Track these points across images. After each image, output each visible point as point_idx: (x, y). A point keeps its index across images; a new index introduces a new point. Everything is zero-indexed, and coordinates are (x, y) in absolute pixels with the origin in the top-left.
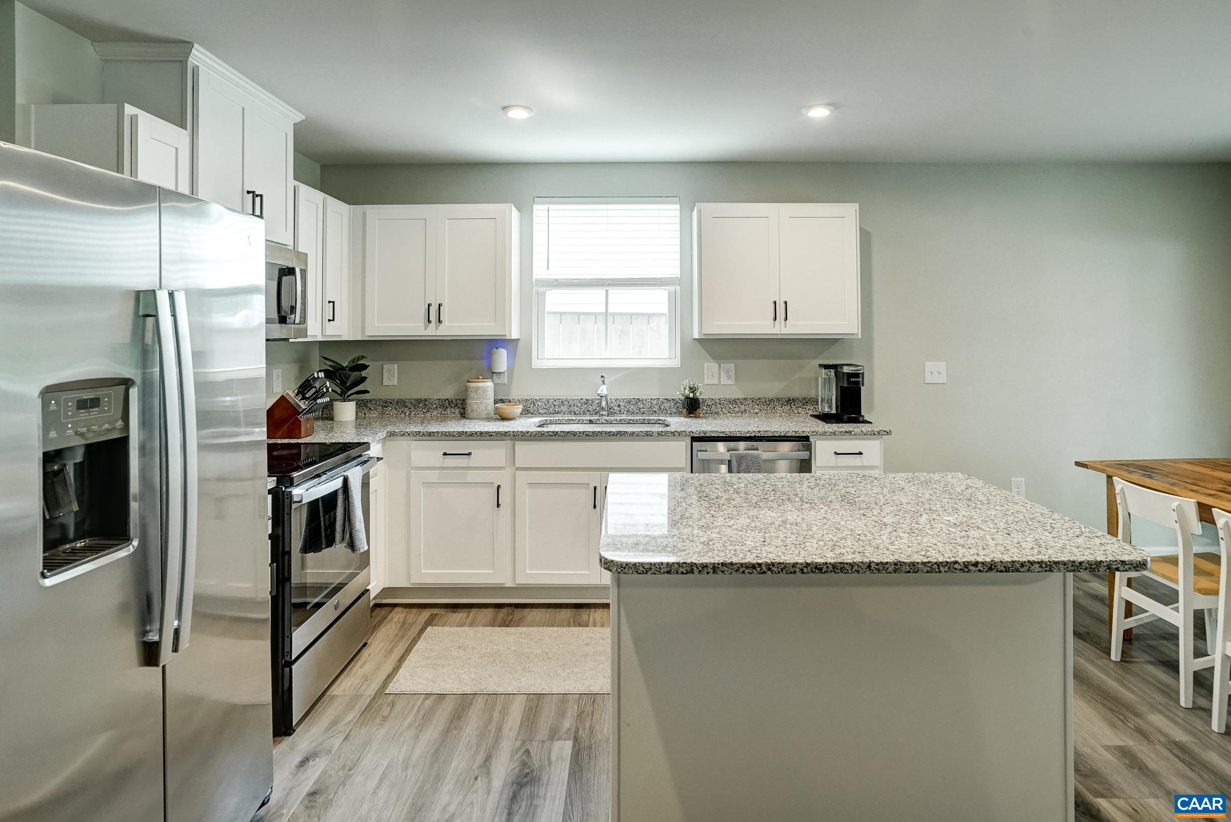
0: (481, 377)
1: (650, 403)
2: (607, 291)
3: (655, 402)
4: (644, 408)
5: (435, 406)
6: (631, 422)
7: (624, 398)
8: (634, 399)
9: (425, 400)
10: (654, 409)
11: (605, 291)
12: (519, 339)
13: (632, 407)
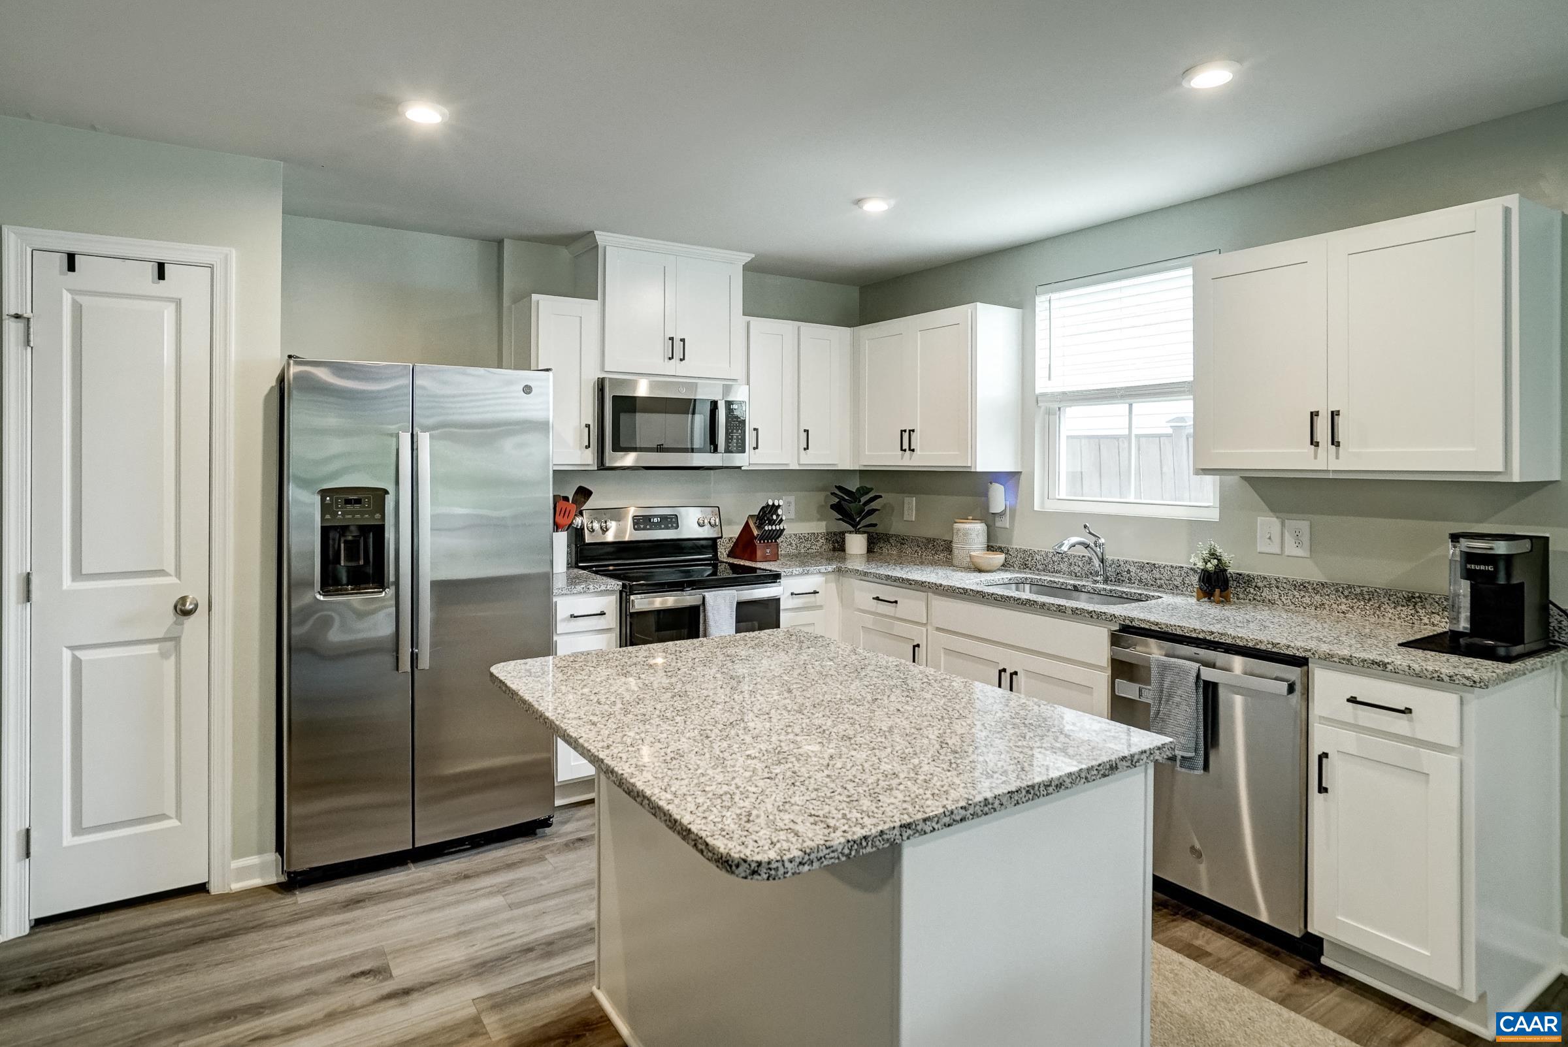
0: (971, 517)
1: (1169, 573)
2: (1131, 405)
3: (1177, 572)
4: (1161, 579)
5: (942, 548)
6: (1124, 595)
7: (1135, 560)
8: (1148, 563)
9: (934, 540)
10: (1176, 583)
11: (1127, 405)
12: (1019, 473)
13: (1145, 576)
